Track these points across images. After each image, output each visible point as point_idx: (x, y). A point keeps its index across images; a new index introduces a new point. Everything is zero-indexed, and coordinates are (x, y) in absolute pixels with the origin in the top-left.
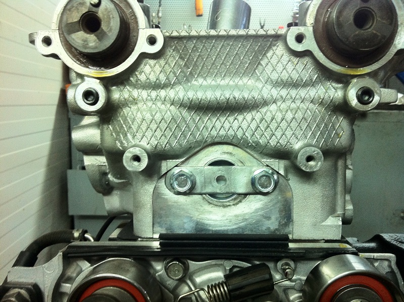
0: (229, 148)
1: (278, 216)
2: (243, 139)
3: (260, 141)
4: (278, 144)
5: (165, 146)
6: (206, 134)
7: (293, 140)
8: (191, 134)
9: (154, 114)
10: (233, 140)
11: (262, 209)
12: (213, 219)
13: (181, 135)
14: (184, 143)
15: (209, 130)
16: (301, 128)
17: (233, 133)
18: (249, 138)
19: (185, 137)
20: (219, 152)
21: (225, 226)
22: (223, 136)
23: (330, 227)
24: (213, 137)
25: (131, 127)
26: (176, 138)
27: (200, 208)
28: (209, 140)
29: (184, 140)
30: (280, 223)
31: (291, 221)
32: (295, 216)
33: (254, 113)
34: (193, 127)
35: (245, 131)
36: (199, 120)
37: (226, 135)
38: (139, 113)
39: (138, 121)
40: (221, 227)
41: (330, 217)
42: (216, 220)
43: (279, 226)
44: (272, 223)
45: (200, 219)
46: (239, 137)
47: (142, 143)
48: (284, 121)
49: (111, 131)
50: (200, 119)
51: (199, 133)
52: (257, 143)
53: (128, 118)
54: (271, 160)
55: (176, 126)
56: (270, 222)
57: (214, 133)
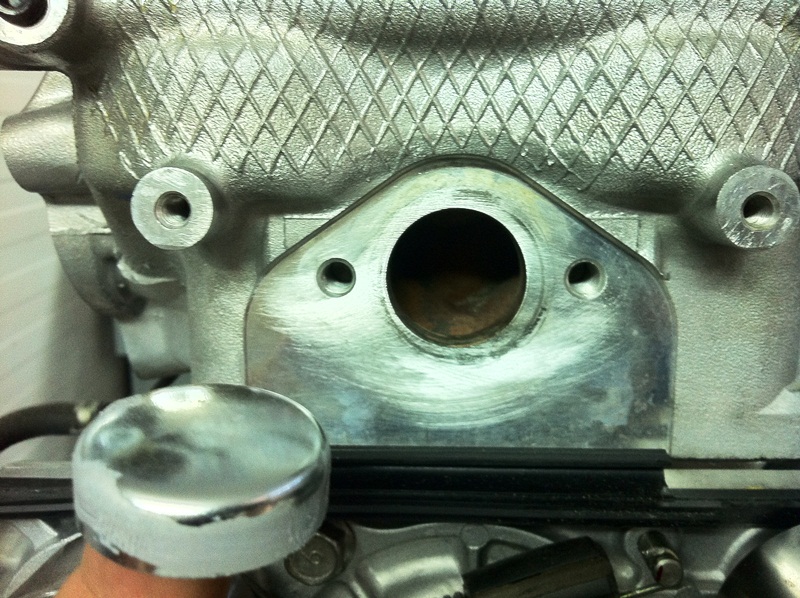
0: (482, 178)
1: (629, 387)
2: (530, 144)
3: (587, 149)
4: (648, 159)
5: (274, 167)
6: (407, 129)
7: (698, 145)
8: (359, 128)
9: (232, 55)
10: (497, 149)
11: (579, 367)
12: (427, 397)
13: (327, 127)
14: (337, 156)
15: (420, 113)
16: (724, 102)
17: (496, 125)
18: (549, 141)
19: (340, 135)
20: (449, 191)
21: (465, 418)
22: (462, 134)
23: (784, 420)
24: (432, 137)
25: (161, 103)
26: (308, 138)
27: (388, 362)
28: (419, 150)
29: (336, 146)
30: (632, 408)
31: (667, 405)
32: (680, 389)
33: (567, 53)
34: (363, 101)
35: (535, 117)
36: (385, 82)
37: (475, 133)
38: (185, 53)
39: (181, 80)
40: (454, 419)
41: (785, 393)
42: (440, 401)
43: (629, 418)
44: (610, 410)
45: (390, 397)
46: (515, 138)
47: (195, 155)
48: (671, 79)
49: (103, 118)
50: (388, 75)
51: (385, 124)
52: (577, 159)
53: (150, 72)
54: (615, 216)
55: (306, 97)
56: (601, 407)
57: (434, 125)
